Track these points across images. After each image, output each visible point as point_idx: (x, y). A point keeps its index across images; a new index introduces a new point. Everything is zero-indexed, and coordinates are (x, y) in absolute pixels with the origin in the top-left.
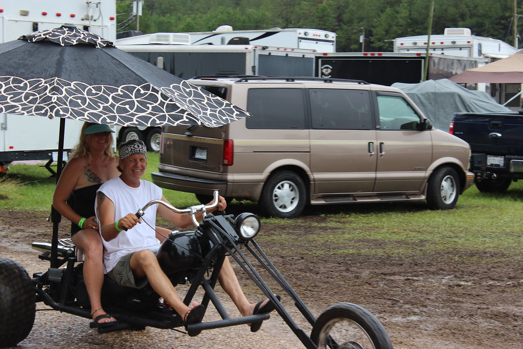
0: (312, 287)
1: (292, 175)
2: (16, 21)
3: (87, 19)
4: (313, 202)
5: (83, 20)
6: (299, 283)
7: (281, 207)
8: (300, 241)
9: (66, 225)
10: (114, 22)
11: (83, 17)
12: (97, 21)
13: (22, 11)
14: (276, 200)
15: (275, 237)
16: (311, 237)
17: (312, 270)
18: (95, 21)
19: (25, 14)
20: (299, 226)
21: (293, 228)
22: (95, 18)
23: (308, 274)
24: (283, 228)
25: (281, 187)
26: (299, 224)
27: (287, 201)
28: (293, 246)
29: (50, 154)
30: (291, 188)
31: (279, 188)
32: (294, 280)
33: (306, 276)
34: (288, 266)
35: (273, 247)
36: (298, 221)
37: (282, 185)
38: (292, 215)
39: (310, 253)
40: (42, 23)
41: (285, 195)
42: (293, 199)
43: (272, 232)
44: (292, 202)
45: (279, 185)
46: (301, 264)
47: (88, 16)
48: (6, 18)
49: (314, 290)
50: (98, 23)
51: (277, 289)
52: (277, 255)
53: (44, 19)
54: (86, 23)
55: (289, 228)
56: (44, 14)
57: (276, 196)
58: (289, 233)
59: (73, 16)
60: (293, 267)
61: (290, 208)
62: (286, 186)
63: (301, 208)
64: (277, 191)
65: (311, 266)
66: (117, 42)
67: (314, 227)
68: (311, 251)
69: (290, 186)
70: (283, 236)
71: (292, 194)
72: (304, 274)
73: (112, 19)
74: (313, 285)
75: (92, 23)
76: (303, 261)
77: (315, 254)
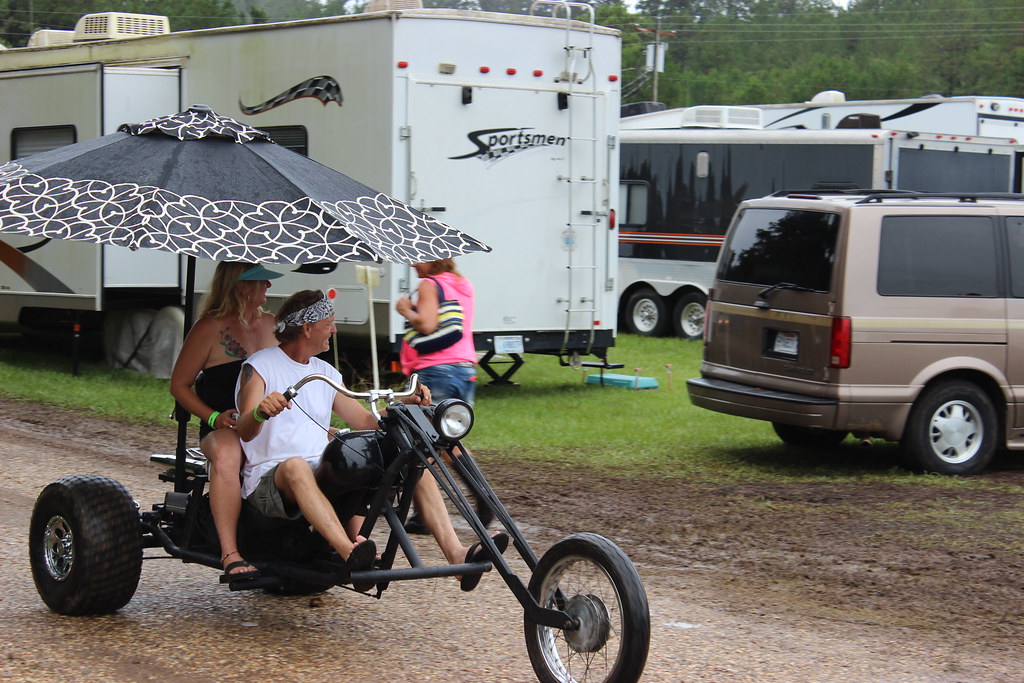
0: (1015, 615)
1: (969, 388)
2: (432, 85)
3: (565, 80)
4: (1011, 444)
5: (557, 81)
6: (987, 607)
7: (945, 453)
8: (987, 522)
9: (521, 477)
10: (617, 85)
11: (557, 75)
12: (585, 83)
13: (442, 65)
14: (936, 439)
15: (934, 513)
16: (1008, 514)
17: (1012, 581)
18: (580, 83)
19: (448, 70)
20: (984, 492)
21: (971, 495)
22: (580, 77)
23: (1004, 590)
24: (951, 494)
25: (946, 412)
26: (983, 487)
27: (957, 442)
28: (972, 531)
29: (489, 340)
30: (967, 415)
31: (942, 415)
32: (977, 601)
33: (1002, 594)
34: (964, 572)
35: (932, 533)
36: (982, 481)
37: (949, 409)
38: (968, 470)
39: (1008, 547)
40: (480, 87)
41: (954, 429)
42: (970, 437)
43: (929, 501)
44: (968, 444)
45: (943, 408)
46: (990, 569)
47: (566, 74)
48: (413, 79)
49: (1018, 622)
50: (587, 87)
51: (943, 618)
52: (940, 549)
53: (484, 80)
54: (564, 87)
55: (962, 495)
56: (484, 71)
57: (936, 430)
58: (962, 506)
59: (538, 74)
60: (975, 573)
61: (965, 456)
62: (957, 411)
63: (987, 457)
64: (938, 421)
65: (1011, 573)
66: (621, 122)
67: (1015, 494)
68: (1009, 543)
69: (965, 410)
70: (952, 512)
71: (970, 428)
72: (996, 590)
73: (613, 79)
74: (1015, 611)
75: (575, 87)
76: (993, 562)
77: (1018, 548)
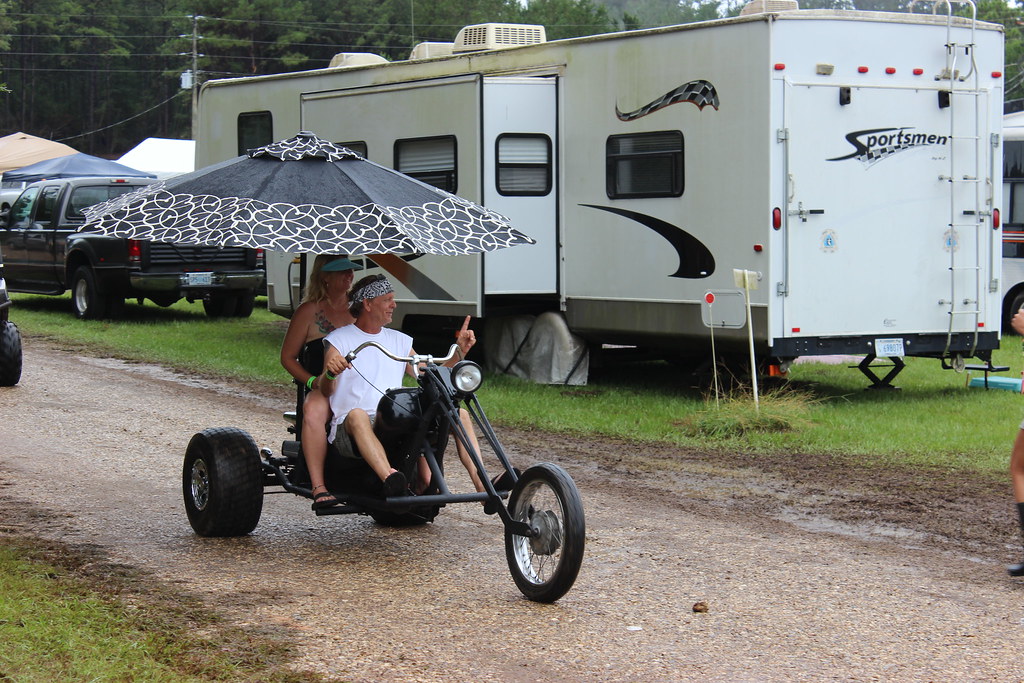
2: (809, 86)
3: (946, 78)
5: (937, 79)
9: (905, 483)
10: (1001, 81)
11: (938, 73)
12: (966, 80)
13: (819, 66)
18: (962, 80)
19: (825, 71)
22: (962, 74)
29: (870, 343)
40: (858, 88)
47: (947, 71)
48: (790, 80)
50: (969, 84)
53: (862, 80)
54: (945, 85)
56: (863, 70)
59: (918, 72)
66: (1004, 119)
73: (996, 75)
75: (957, 85)
